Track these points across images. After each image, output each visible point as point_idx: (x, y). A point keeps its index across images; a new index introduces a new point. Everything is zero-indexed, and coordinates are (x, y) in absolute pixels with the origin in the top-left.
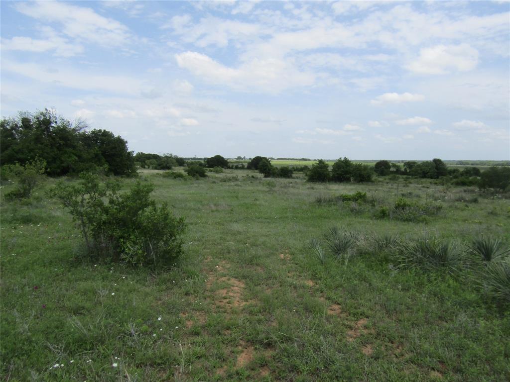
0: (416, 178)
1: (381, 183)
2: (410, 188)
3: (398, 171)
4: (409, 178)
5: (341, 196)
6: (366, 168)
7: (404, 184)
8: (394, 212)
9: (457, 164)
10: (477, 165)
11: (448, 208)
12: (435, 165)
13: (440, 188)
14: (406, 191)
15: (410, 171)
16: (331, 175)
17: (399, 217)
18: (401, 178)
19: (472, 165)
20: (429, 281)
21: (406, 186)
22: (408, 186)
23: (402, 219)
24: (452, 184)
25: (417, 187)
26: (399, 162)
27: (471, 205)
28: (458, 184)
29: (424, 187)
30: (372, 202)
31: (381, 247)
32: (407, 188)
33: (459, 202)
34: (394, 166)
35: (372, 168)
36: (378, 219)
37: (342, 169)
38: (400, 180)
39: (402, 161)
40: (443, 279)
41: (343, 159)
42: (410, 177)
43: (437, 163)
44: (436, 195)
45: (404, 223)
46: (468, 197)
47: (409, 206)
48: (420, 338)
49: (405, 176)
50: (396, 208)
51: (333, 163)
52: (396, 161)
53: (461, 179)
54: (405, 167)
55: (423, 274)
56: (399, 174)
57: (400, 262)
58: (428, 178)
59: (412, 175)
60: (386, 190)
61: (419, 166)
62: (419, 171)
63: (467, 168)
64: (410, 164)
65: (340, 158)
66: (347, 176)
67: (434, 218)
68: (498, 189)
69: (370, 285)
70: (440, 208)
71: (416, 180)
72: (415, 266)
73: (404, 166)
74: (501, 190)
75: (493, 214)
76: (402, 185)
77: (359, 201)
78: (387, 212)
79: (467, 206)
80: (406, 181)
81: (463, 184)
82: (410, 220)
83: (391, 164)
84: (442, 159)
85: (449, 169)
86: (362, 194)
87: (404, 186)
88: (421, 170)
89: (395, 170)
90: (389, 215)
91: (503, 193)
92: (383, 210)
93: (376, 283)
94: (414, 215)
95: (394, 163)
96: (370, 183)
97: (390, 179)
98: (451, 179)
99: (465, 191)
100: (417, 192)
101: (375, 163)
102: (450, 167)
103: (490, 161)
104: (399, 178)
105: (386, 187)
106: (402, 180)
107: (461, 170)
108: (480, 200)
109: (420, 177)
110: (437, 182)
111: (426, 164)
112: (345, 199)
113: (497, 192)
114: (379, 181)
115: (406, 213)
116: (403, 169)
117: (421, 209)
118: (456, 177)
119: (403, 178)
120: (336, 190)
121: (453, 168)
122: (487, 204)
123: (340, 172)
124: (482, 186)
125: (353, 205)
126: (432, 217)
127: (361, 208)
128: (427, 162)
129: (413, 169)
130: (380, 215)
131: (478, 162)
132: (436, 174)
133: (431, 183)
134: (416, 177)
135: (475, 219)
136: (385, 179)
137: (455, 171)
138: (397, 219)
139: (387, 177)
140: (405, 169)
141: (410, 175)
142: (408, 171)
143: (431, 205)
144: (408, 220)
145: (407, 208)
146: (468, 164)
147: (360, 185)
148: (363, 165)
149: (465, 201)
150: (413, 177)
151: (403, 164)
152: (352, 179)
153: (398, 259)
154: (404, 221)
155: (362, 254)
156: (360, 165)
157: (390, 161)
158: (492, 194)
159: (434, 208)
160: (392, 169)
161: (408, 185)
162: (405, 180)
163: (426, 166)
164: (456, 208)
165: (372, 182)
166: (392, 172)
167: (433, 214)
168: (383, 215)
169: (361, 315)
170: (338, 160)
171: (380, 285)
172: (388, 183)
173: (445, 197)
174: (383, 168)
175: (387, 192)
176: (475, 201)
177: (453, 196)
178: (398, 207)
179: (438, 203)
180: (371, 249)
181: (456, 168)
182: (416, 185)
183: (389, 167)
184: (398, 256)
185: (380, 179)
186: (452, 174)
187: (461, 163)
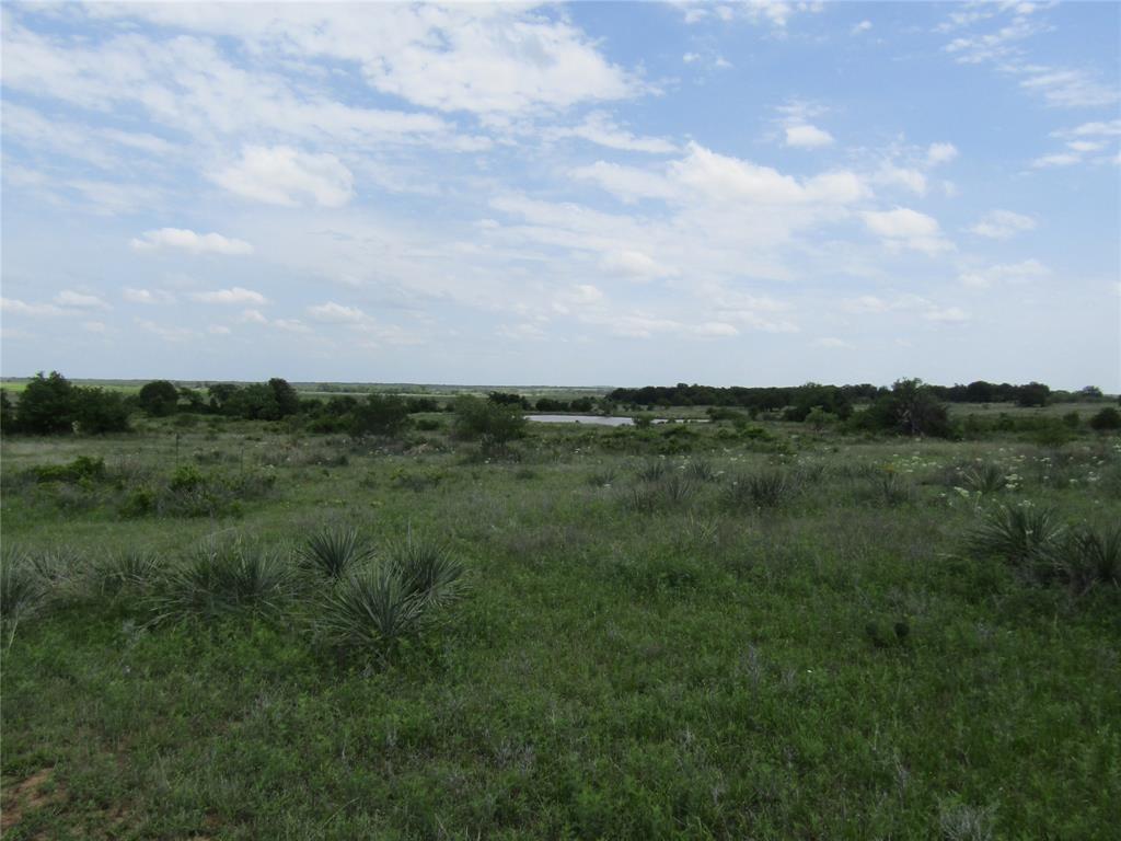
0: (235, 420)
1: (152, 434)
2: (218, 442)
3: (196, 405)
4: (221, 420)
5: (34, 470)
6: (114, 398)
7: (207, 434)
8: (168, 499)
9: (318, 390)
10: (354, 391)
11: (291, 480)
12: (274, 392)
13: (283, 439)
14: (210, 448)
15: (222, 406)
16: (15, 418)
17: (181, 508)
18: (203, 422)
19: (346, 391)
20: (217, 641)
21: (212, 437)
22: (215, 439)
23: (187, 512)
24: (307, 430)
25: (235, 439)
26: (199, 384)
27: (334, 470)
28: (317, 430)
29: (249, 439)
30: (118, 480)
31: (112, 586)
32: (214, 443)
33: (314, 466)
34: (186, 393)
35: (131, 400)
36: (130, 518)
37: (47, 402)
38: (199, 425)
39: (207, 384)
40: (248, 630)
41: (47, 376)
42: (224, 417)
43: (278, 386)
44: (271, 455)
45: (190, 521)
46: (330, 454)
47: (204, 482)
48: (171, 776)
49: (211, 417)
50: (174, 488)
51: (22, 388)
52: (191, 383)
53: (324, 419)
54: (213, 396)
55: (206, 627)
56: (199, 412)
57: (156, 613)
58: (261, 419)
59: (229, 414)
60: (162, 448)
61: (241, 393)
62: (243, 405)
63: (334, 398)
64: (222, 391)
65: (40, 375)
66: (62, 418)
67: (257, 504)
68: (383, 438)
69: (73, 681)
70: (270, 482)
71: (235, 424)
72: (189, 615)
73: (210, 394)
74: (388, 439)
75: (368, 484)
76: (203, 436)
77: (82, 479)
78: (150, 500)
79: (326, 473)
80: (213, 426)
81: (328, 429)
82: (206, 514)
83: (178, 390)
84: (289, 380)
85: (302, 399)
86: (92, 463)
87: (207, 439)
88: (246, 402)
89: (189, 403)
90: (155, 508)
91: (390, 444)
92: (143, 496)
93: (90, 673)
94: (214, 500)
95: (187, 387)
96: (125, 434)
97: (178, 424)
98: (305, 420)
99: (328, 443)
100: (235, 450)
101: (140, 388)
102: (303, 395)
103: (376, 384)
104: (197, 420)
105: (165, 443)
106: (205, 424)
107: (325, 402)
108: (351, 459)
109: (245, 418)
110: (277, 426)
111: (255, 389)
112: (45, 476)
113: (381, 443)
114: (150, 430)
115: (199, 498)
116: (207, 401)
117: (229, 488)
118: (315, 416)
119: (207, 421)
120: (27, 456)
121: (310, 399)
122: (360, 465)
123: (42, 410)
124: (356, 432)
125: (63, 489)
126: (255, 501)
127: (86, 498)
128: (258, 385)
129: (230, 400)
130: (135, 507)
131: (356, 387)
132: (277, 410)
133: (265, 429)
134: (236, 417)
135: (336, 498)
136: (166, 424)
137: (314, 404)
138: (175, 514)
139: (170, 420)
140: (213, 401)
141: (221, 414)
142: (219, 405)
143: (251, 478)
144: (201, 513)
145: (200, 487)
146: (338, 390)
147: (100, 439)
148: (104, 391)
149: (325, 463)
150: (231, 418)
151: (206, 390)
152: (75, 426)
153: (152, 604)
154: (191, 516)
155: (62, 609)
156: (97, 393)
157: (178, 383)
158: (374, 447)
159: (258, 481)
160: (182, 401)
161: (216, 435)
162: (210, 426)
163: (257, 394)
164: (308, 479)
165: (131, 431)
166: (183, 408)
167: (256, 494)
168: (143, 507)
169: (34, 763)
170: (34, 379)
171: (96, 676)
172: (170, 433)
173: (287, 457)
174: (159, 398)
175: (166, 453)
176: (343, 462)
177: (302, 455)
178: (178, 485)
179: (270, 471)
180: (90, 594)
181: (315, 398)
182: (234, 436)
183: (176, 396)
184: (152, 599)
185: (154, 424)
186: (309, 410)
187: (325, 387)
